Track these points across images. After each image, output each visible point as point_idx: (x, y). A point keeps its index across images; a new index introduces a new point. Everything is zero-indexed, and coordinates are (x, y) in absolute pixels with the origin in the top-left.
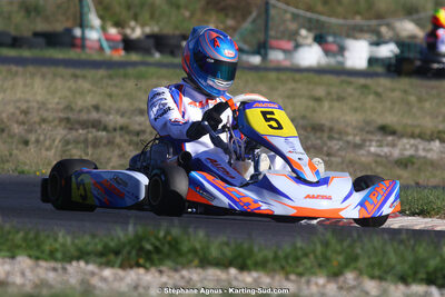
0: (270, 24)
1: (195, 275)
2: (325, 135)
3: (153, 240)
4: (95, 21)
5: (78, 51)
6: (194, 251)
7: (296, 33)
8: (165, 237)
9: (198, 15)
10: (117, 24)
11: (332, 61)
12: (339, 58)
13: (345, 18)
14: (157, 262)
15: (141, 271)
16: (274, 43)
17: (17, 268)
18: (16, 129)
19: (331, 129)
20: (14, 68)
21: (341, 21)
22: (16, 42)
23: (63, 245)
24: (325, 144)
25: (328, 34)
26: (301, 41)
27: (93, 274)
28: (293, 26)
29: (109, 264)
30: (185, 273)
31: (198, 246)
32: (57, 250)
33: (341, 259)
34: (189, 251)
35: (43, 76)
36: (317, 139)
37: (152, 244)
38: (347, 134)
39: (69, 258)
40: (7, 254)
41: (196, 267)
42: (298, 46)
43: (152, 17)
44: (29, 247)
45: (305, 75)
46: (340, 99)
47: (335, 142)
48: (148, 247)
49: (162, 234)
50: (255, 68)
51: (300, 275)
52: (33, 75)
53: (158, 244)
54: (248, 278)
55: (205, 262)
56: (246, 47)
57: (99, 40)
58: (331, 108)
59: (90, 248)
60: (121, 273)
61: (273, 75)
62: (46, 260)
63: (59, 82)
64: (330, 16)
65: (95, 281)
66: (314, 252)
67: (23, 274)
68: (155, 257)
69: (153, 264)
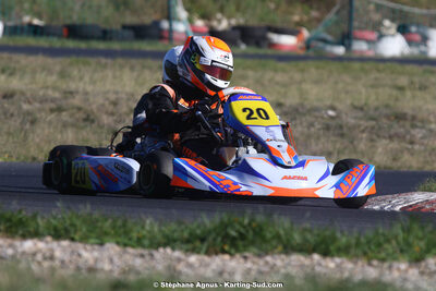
0: (354, 16)
1: (278, 261)
2: (408, 124)
3: (238, 227)
4: (182, 14)
5: (166, 43)
6: (278, 237)
7: (380, 24)
8: (250, 224)
9: (284, 6)
10: (204, 17)
11: (415, 51)
12: (423, 48)
13: (428, 8)
14: (241, 248)
15: (227, 257)
16: (358, 33)
17: (106, 254)
18: (106, 120)
19: (414, 118)
20: (103, 60)
21: (425, 11)
22: (105, 35)
23: (150, 232)
24: (408, 132)
25: (412, 24)
26: (384, 31)
27: (179, 260)
28: (376, 17)
29: (194, 251)
30: (269, 258)
31: (282, 232)
32: (144, 237)
33: (422, 244)
34: (273, 238)
35: (132, 68)
36: (400, 127)
37: (237, 231)
38: (430, 122)
39: (155, 245)
40: (97, 241)
41: (280, 253)
42: (381, 36)
43: (238, 9)
44: (117, 235)
45: (389, 64)
46: (423, 88)
47: (417, 130)
48: (233, 233)
49: (246, 221)
50: (339, 59)
51: (383, 260)
52: (122, 67)
53: (242, 230)
54: (331, 263)
55: (289, 248)
56: (329, 38)
57: (186, 33)
58: (414, 97)
59: (176, 235)
60: (206, 258)
61: (357, 65)
62: (133, 247)
63: (147, 73)
64: (414, 6)
65: (181, 267)
66: (396, 237)
67: (111, 261)
68: (240, 243)
69: (238, 250)
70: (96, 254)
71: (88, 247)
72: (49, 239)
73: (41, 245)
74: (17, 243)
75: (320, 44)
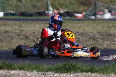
0: (97, 8)
1: (79, 74)
2: (112, 37)
3: (68, 66)
4: (51, 9)
5: (47, 16)
6: (79, 68)
9: (78, 6)
10: (57, 9)
11: (113, 17)
12: (115, 16)
14: (70, 71)
15: (66, 74)
16: (98, 13)
17: (33, 74)
18: (32, 38)
19: (114, 35)
20: (30, 22)
21: (115, 7)
22: (31, 15)
23: (45, 68)
24: (112, 39)
25: (112, 10)
26: (105, 12)
28: (103, 8)
29: (57, 72)
30: (77, 74)
32: (43, 69)
34: (78, 68)
35: (38, 24)
36: (110, 37)
39: (47, 71)
40: (31, 70)
41: (80, 72)
42: (104, 13)
43: (66, 7)
44: (36, 69)
45: (106, 21)
47: (115, 38)
49: (70, 64)
50: (93, 20)
51: (107, 74)
52: (35, 23)
53: (70, 67)
54: (94, 75)
55: (82, 71)
56: (90, 14)
57: (52, 14)
58: (113, 29)
59: (52, 68)
61: (98, 21)
62: (41, 72)
63: (42, 25)
66: (111, 67)
67: (35, 76)
69: (68, 72)
70: (31, 74)
71: (29, 72)
72: (18, 70)
73: (16, 72)
74: (10, 71)
75: (88, 16)
